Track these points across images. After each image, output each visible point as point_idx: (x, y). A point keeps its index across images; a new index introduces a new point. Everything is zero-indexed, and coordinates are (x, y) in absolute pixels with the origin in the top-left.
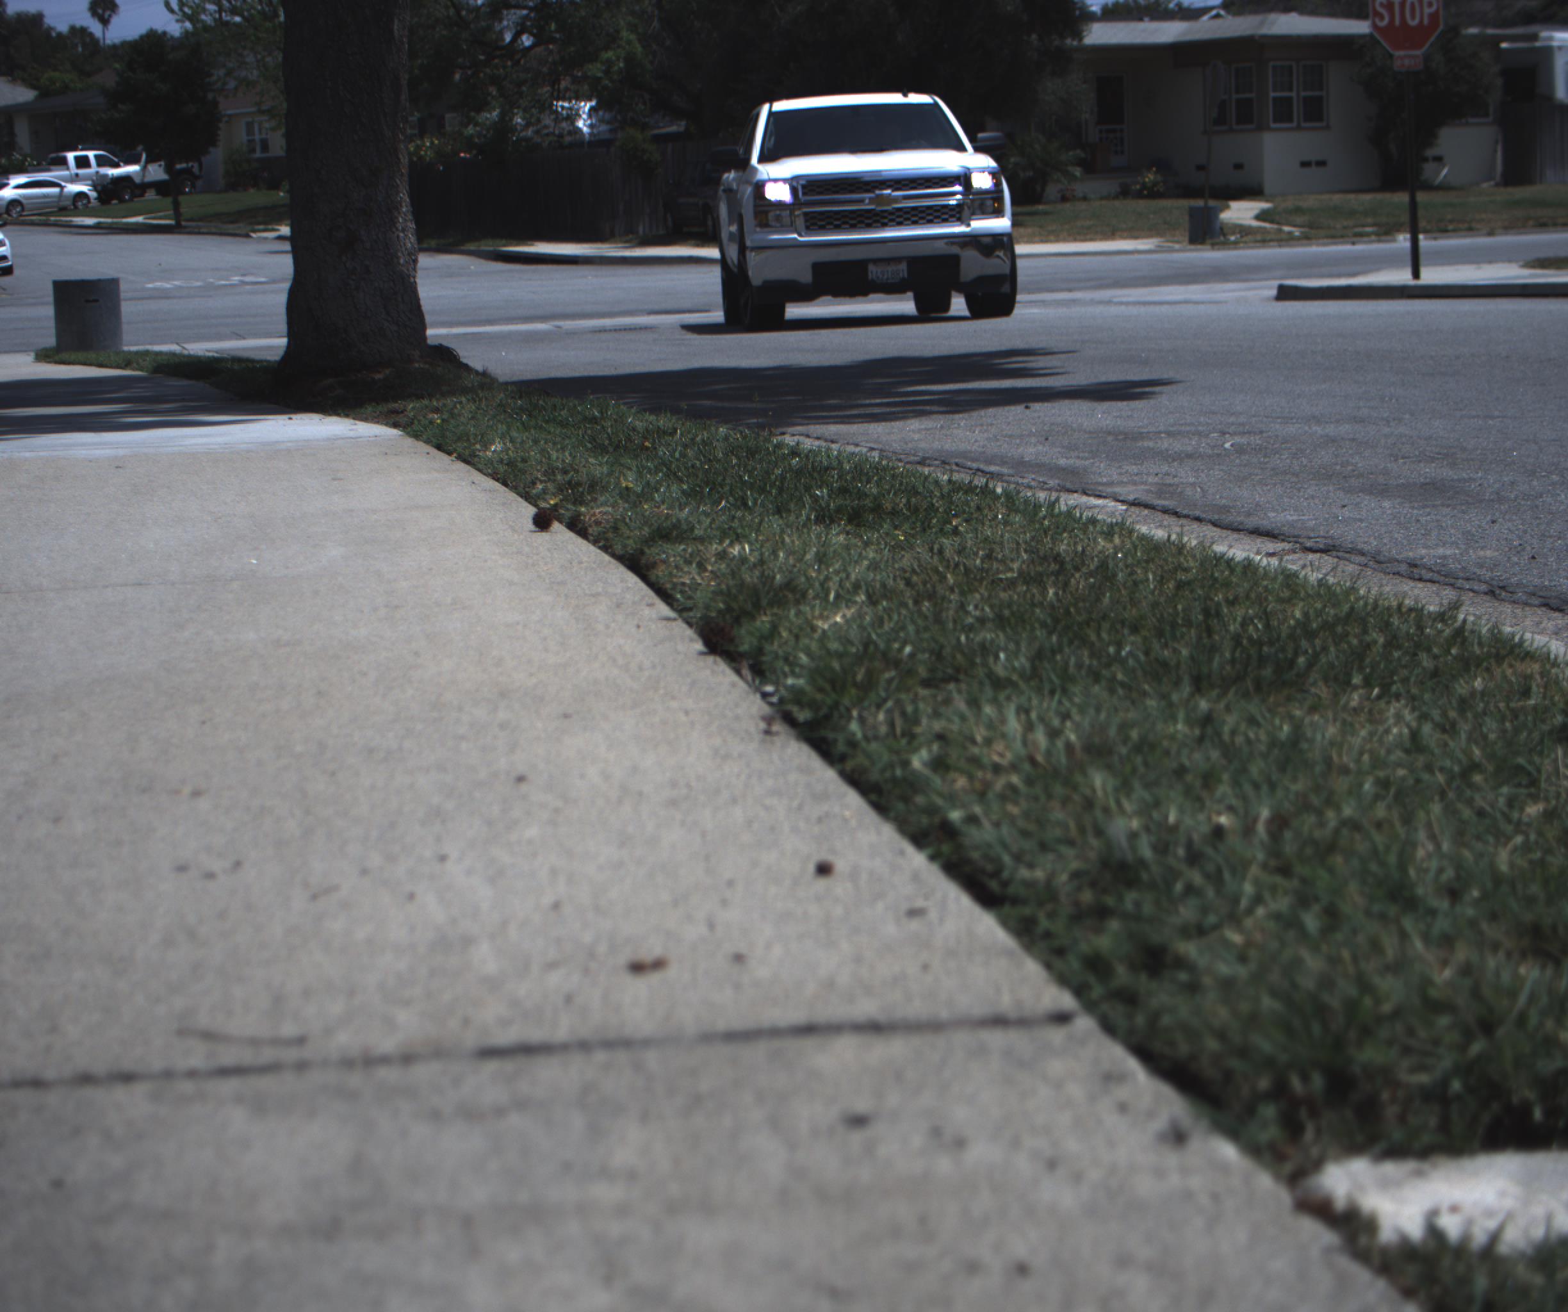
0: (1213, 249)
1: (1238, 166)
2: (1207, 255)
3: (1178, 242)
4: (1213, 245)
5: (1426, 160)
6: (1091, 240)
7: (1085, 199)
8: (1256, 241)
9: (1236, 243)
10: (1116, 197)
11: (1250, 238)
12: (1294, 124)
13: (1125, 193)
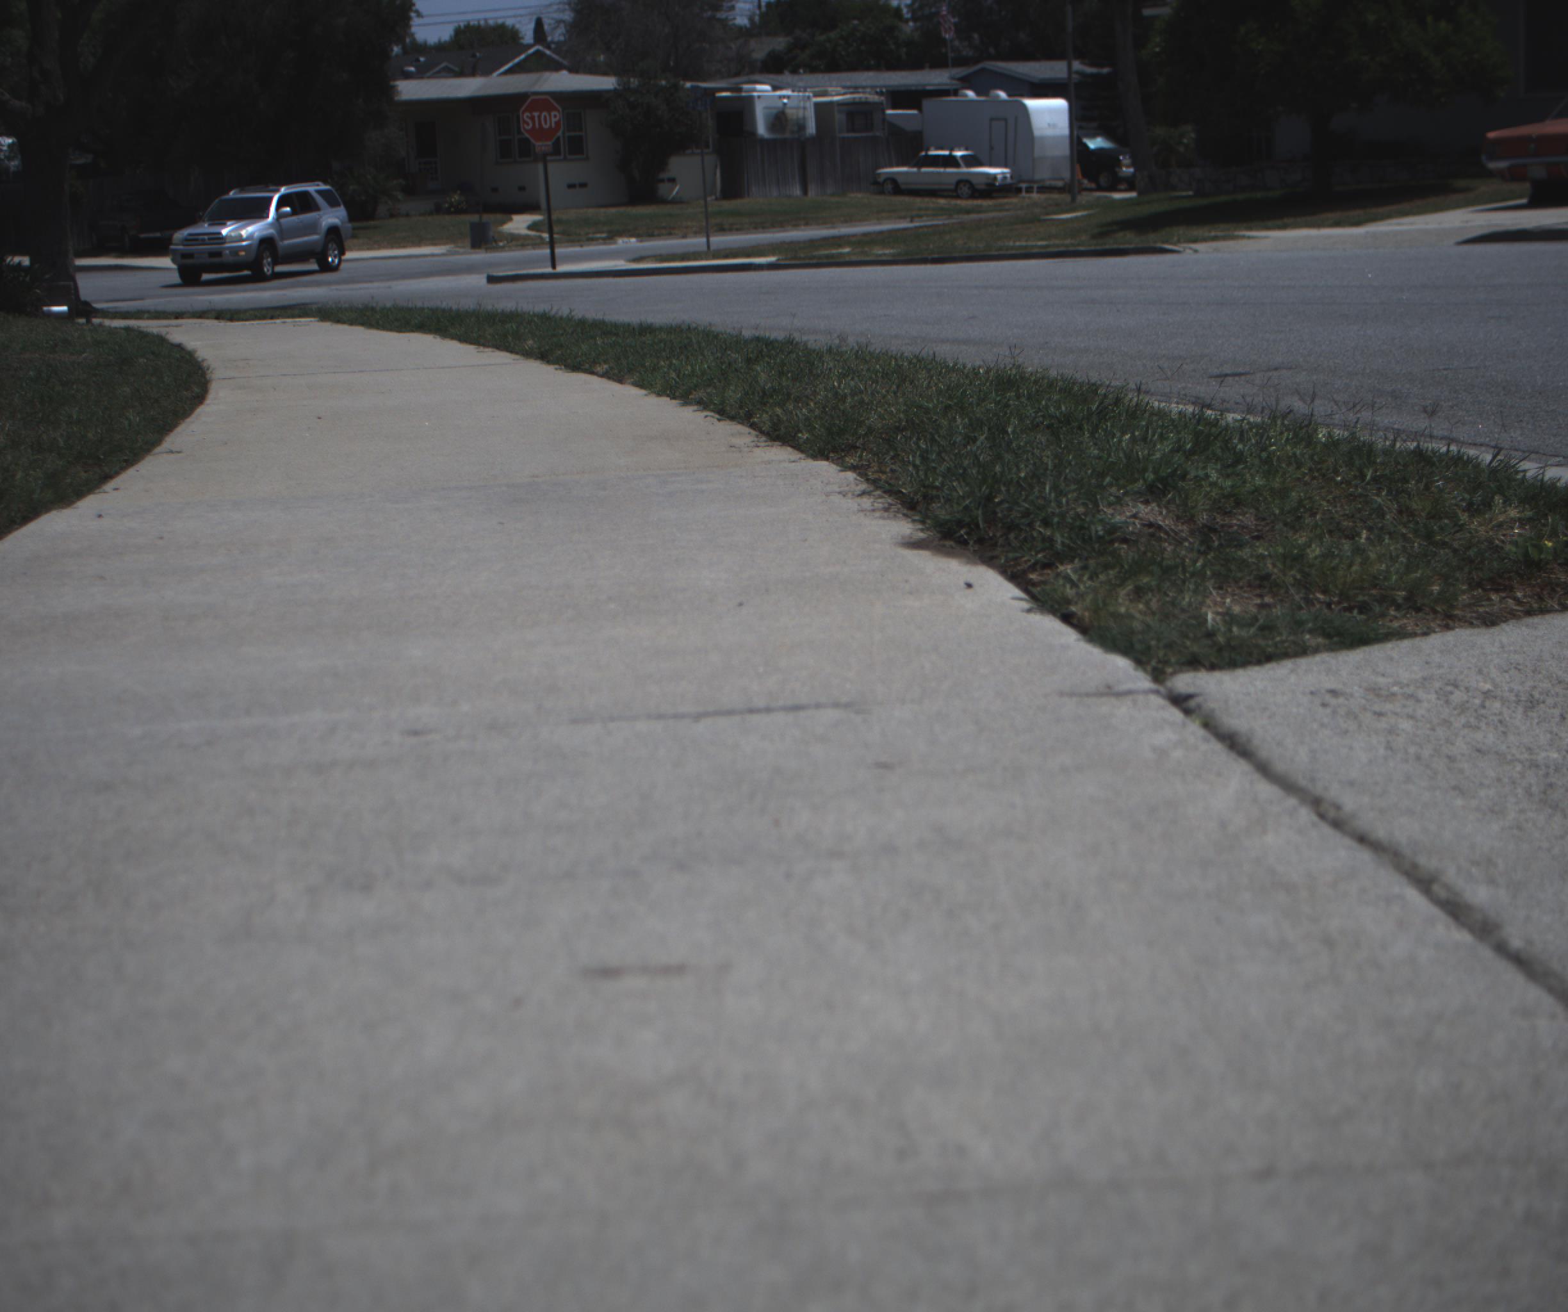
0: (486, 252)
1: (522, 189)
2: (480, 256)
3: (463, 247)
4: (487, 249)
5: (662, 181)
6: (404, 247)
7: (407, 215)
8: (517, 246)
9: (503, 247)
10: (431, 214)
11: (514, 243)
12: (562, 157)
13: (438, 210)
